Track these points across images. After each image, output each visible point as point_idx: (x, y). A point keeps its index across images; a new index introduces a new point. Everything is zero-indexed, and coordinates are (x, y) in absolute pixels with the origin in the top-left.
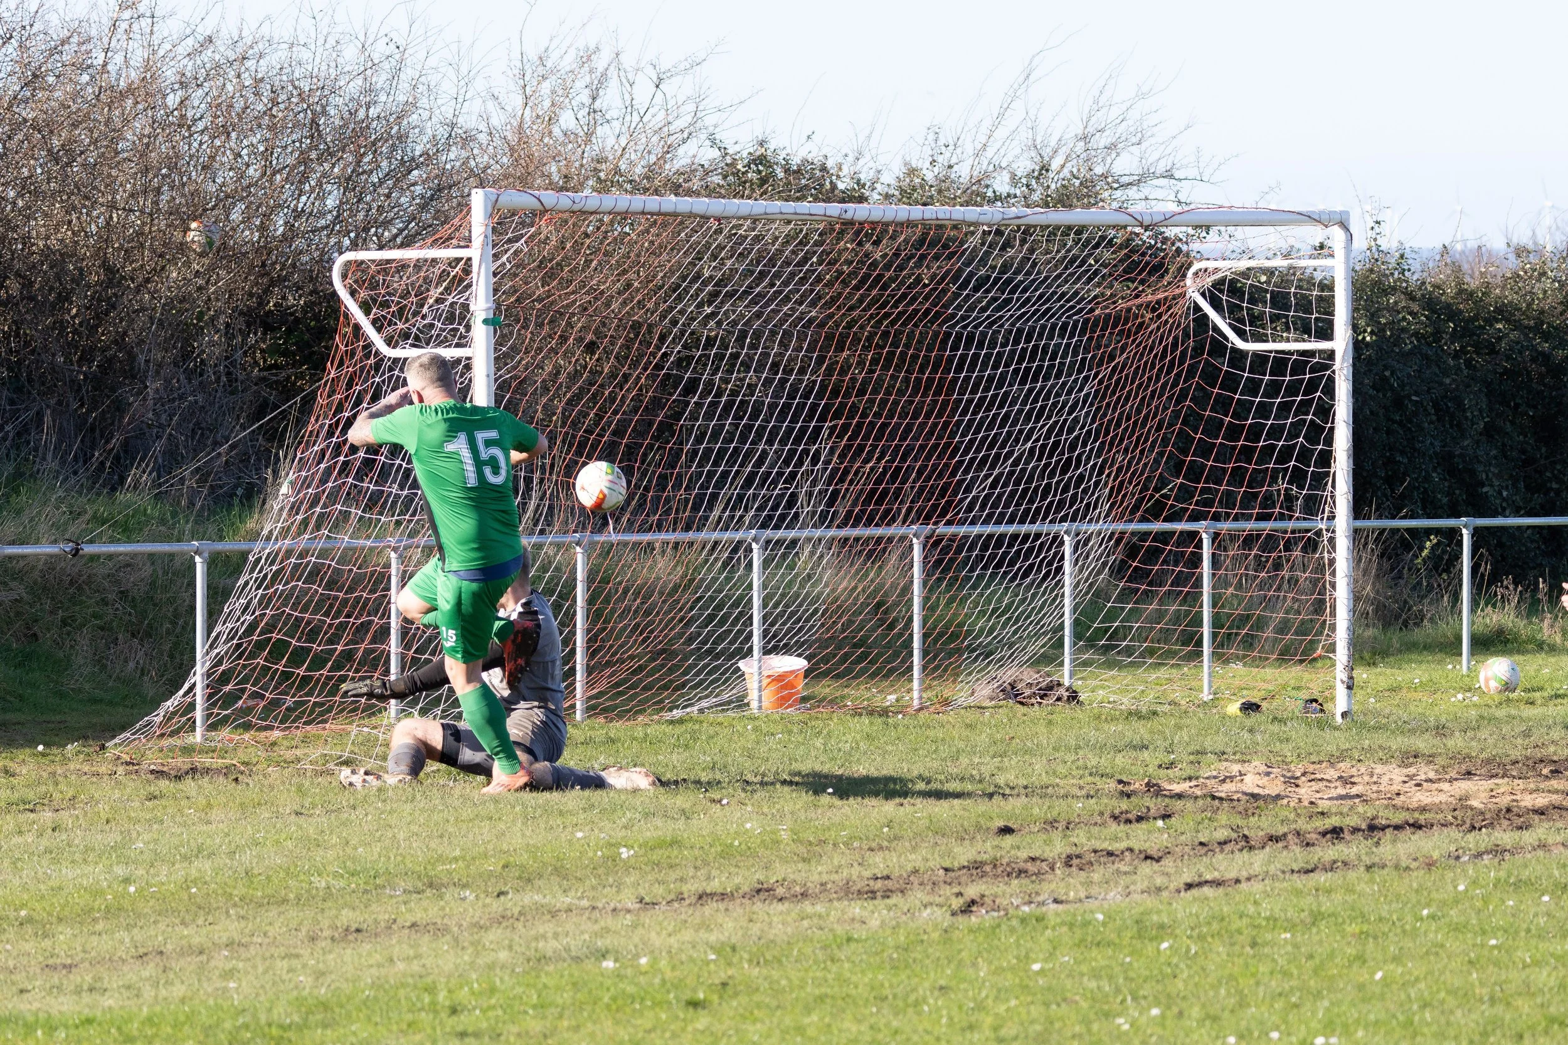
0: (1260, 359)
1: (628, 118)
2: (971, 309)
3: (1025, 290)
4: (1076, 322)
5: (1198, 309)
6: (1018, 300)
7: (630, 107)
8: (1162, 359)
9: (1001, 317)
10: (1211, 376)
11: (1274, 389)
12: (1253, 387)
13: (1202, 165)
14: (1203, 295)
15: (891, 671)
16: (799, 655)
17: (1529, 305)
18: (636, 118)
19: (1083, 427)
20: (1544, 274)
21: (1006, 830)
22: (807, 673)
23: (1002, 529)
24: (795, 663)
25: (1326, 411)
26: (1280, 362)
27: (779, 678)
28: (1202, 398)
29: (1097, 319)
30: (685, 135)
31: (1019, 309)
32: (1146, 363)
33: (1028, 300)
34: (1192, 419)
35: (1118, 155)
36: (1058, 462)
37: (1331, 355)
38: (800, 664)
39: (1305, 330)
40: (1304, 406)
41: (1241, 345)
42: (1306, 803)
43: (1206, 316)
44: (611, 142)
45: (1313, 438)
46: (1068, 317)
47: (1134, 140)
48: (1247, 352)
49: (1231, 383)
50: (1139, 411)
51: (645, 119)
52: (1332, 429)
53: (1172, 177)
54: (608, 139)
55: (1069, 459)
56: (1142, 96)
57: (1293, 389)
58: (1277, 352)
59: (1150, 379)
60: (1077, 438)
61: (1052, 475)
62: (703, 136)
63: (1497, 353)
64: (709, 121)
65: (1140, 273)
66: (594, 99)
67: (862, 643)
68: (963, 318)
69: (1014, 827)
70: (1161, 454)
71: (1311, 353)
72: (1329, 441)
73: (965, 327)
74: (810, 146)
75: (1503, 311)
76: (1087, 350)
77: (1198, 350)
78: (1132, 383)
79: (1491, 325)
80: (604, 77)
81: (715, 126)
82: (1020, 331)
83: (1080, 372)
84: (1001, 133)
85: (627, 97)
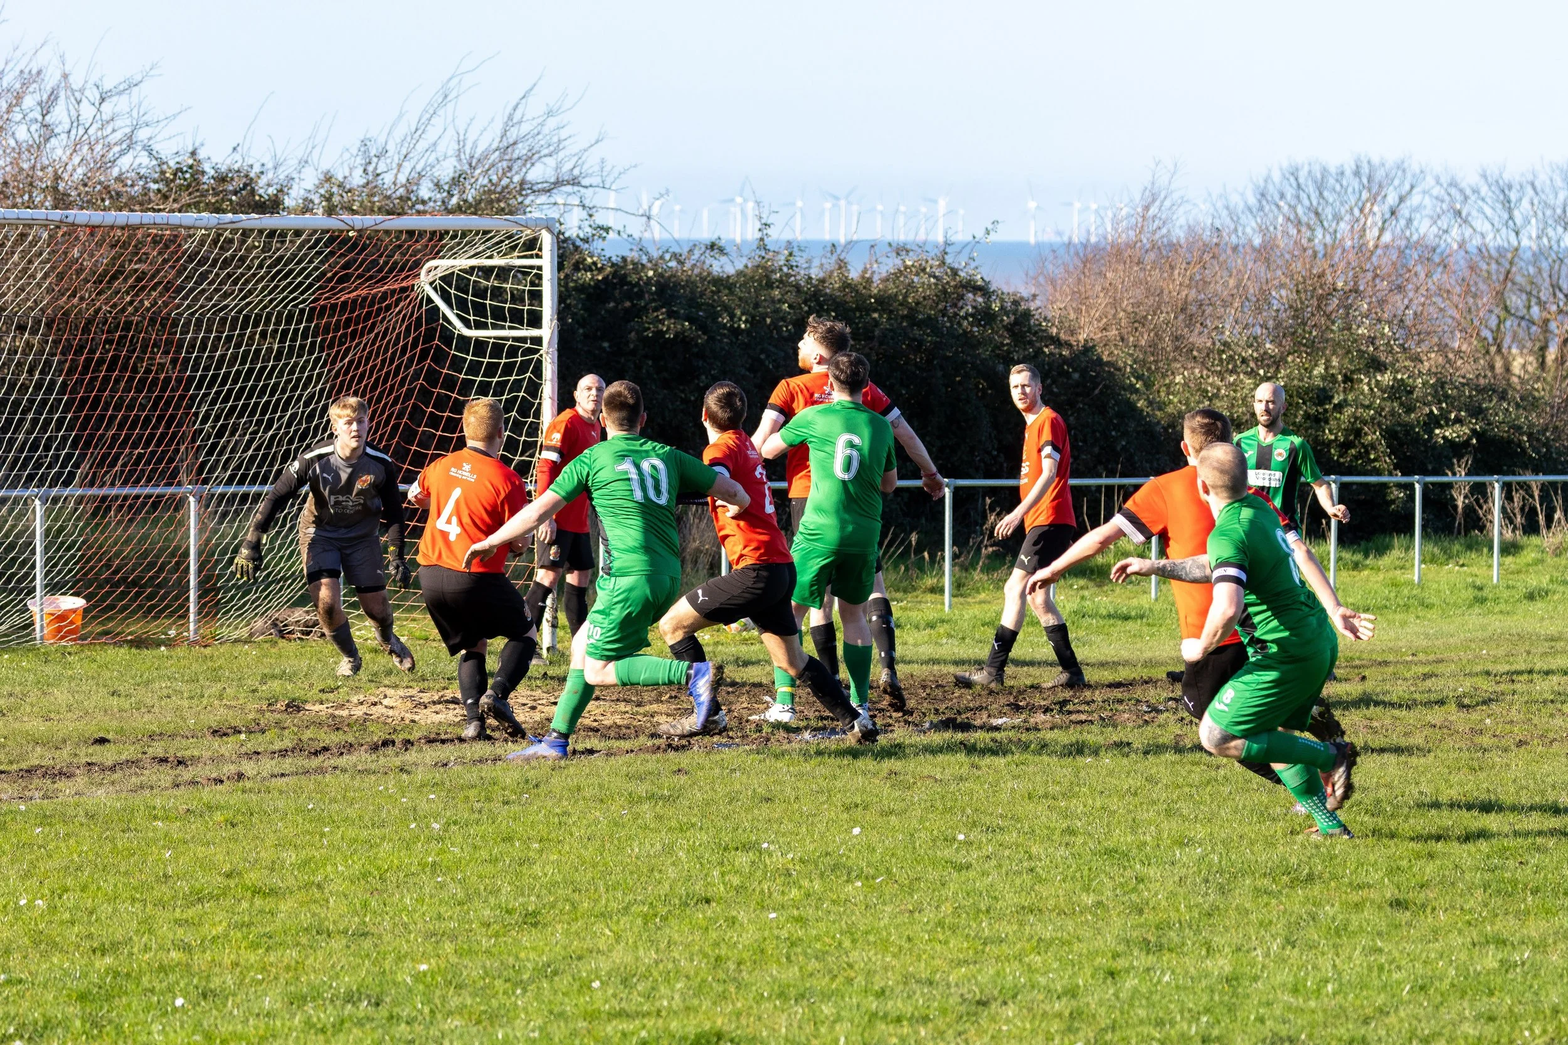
0: (480, 345)
1: (73, 132)
2: (196, 299)
3: (247, 282)
4: (302, 311)
5: (430, 300)
6: (241, 290)
7: (76, 121)
8: (396, 344)
9: (226, 306)
10: (440, 357)
11: (491, 370)
12: (474, 368)
13: (604, 174)
14: (435, 289)
15: (150, 610)
16: (77, 594)
17: (906, 296)
18: (81, 131)
19: (317, 402)
20: (924, 270)
21: (102, 741)
22: (86, 611)
23: (244, 489)
24: (72, 603)
25: (534, 389)
26: (498, 349)
27: (62, 617)
28: (432, 377)
29: (324, 308)
30: (124, 146)
31: (243, 299)
32: (380, 347)
33: (250, 292)
34: (425, 395)
35: (533, 164)
36: (296, 432)
37: (538, 341)
38: (79, 602)
39: (517, 318)
40: (517, 386)
41: (467, 332)
42: (407, 722)
43: (437, 308)
44: (59, 152)
45: (524, 412)
46: (296, 306)
47: (546, 151)
48: (470, 338)
49: (457, 364)
50: (374, 388)
51: (91, 132)
52: (540, 404)
53: (579, 184)
54: (57, 150)
55: (308, 429)
56: (550, 114)
57: (508, 369)
58: (495, 338)
59: (384, 361)
60: (315, 410)
61: (291, 442)
62: (139, 148)
63: (872, 338)
64: (142, 135)
65: (356, 270)
66: (44, 116)
67: (134, 583)
68: (189, 307)
69: (110, 737)
70: (396, 427)
71: (523, 340)
72: (537, 414)
73: (193, 314)
74: (237, 157)
75: (884, 302)
76: (315, 336)
77: (429, 337)
78: (366, 364)
79: (868, 314)
80: (53, 97)
81: (150, 139)
82: (247, 318)
83: (311, 353)
84: (422, 146)
85: (74, 114)
